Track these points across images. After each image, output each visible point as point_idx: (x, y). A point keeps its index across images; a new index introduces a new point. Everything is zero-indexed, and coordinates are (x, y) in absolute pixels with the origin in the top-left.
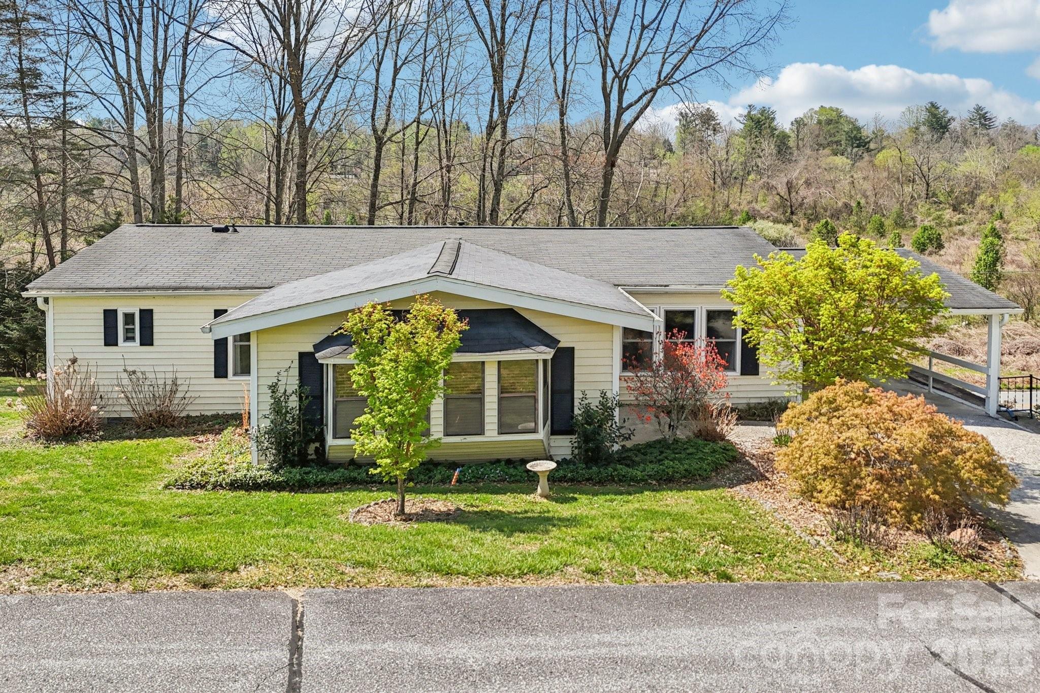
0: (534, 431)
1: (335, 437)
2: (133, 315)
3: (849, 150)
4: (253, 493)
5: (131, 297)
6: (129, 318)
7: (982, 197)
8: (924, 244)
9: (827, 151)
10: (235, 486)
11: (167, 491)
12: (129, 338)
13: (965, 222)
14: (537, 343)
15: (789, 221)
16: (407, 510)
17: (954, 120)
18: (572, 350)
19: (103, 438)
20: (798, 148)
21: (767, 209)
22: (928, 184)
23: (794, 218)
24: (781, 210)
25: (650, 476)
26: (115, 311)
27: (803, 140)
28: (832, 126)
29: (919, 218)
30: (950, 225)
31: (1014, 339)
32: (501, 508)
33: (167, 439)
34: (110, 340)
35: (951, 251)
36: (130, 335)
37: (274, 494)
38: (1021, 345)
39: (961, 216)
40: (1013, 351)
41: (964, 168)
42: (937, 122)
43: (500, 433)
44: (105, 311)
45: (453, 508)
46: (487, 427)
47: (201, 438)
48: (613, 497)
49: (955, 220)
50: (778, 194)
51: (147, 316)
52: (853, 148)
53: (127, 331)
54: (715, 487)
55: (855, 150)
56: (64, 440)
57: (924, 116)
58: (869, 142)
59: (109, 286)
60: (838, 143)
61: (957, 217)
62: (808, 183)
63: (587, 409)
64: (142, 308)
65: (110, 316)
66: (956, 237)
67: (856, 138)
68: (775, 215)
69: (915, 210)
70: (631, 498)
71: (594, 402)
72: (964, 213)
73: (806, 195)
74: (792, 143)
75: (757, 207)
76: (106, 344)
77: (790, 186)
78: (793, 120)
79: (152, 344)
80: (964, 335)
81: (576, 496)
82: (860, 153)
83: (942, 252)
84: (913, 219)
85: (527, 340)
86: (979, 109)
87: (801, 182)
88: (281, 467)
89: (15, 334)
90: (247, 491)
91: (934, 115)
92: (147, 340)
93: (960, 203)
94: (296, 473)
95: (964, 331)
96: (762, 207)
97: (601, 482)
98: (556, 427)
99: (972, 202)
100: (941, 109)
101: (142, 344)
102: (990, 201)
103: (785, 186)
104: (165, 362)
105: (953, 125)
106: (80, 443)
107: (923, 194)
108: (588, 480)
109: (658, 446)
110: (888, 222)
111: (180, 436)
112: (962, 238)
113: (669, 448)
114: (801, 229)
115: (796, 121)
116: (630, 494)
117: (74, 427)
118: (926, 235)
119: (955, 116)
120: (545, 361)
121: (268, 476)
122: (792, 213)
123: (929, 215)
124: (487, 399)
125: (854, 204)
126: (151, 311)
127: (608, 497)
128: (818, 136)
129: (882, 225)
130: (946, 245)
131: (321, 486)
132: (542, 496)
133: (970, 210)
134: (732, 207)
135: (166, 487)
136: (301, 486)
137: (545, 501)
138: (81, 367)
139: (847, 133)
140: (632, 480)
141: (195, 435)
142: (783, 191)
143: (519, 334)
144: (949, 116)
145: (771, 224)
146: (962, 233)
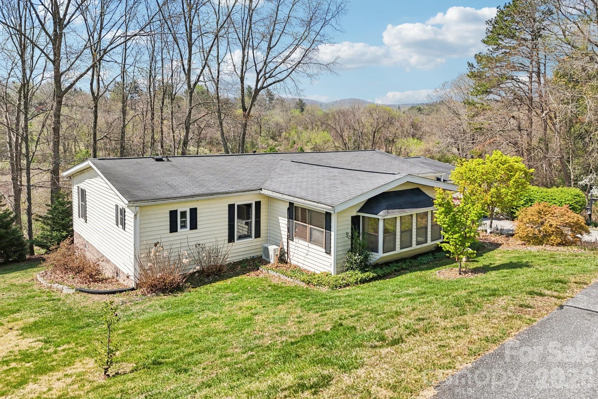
1: (383, 252)
2: (186, 212)
5: (185, 202)
6: (183, 214)
12: (183, 226)
26: (176, 211)
34: (173, 229)
36: (183, 224)
44: (170, 212)
51: (194, 212)
53: (182, 222)
64: (191, 207)
65: (173, 214)
76: (171, 232)
79: (196, 228)
92: (194, 226)
99: (280, 135)
101: (191, 229)
126: (196, 209)
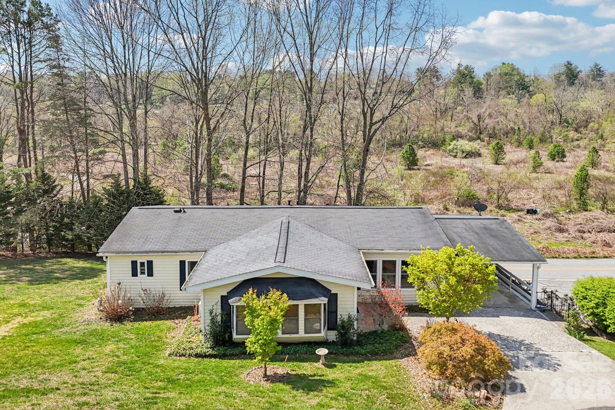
0: (319, 331)
1: (237, 334)
2: (144, 263)
3: (517, 92)
4: (205, 359)
5: (143, 256)
6: (142, 264)
7: (592, 124)
8: (554, 155)
9: (504, 92)
10: (197, 356)
11: (170, 358)
12: (143, 273)
13: (582, 138)
14: (321, 295)
15: (479, 138)
16: (268, 373)
17: (581, 72)
18: (336, 294)
19: (134, 320)
20: (487, 90)
21: (466, 131)
22: (561, 116)
23: (482, 136)
24: (474, 131)
25: (368, 352)
26: (136, 261)
27: (490, 85)
28: (507, 77)
29: (554, 137)
30: (572, 141)
31: (593, 222)
32: (305, 372)
33: (162, 321)
34: (134, 274)
35: (570, 159)
36: (143, 271)
37: (213, 360)
38: (596, 227)
39: (579, 135)
40: (590, 230)
41: (584, 105)
42: (571, 73)
43: (306, 333)
44: (132, 261)
45: (285, 372)
46: (300, 331)
47: (177, 321)
48: (351, 364)
49: (575, 137)
50: (473, 122)
51: (150, 263)
52: (519, 90)
53: (141, 270)
54: (395, 358)
55: (521, 92)
56: (118, 321)
57: (563, 69)
58: (529, 87)
59: (133, 251)
60: (511, 87)
61: (576, 136)
62: (490, 116)
63: (343, 322)
64: (148, 260)
65: (134, 263)
66: (575, 149)
67: (521, 84)
68: (470, 134)
69: (552, 131)
70: (358, 365)
71: (346, 318)
72: (581, 134)
73: (489, 122)
74: (483, 87)
75: (460, 129)
76: (133, 276)
77: (479, 117)
78: (485, 73)
79: (152, 276)
80: (566, 218)
81: (336, 364)
82: (523, 93)
83: (565, 160)
84: (551, 137)
85: (317, 294)
86: (596, 65)
87: (486, 114)
88: (215, 347)
89: (70, 237)
90: (202, 358)
91: (570, 69)
92: (150, 274)
93: (579, 128)
94: (222, 350)
95: (567, 216)
96: (463, 130)
97: (347, 355)
98: (330, 327)
99: (586, 127)
100: (573, 66)
101: (148, 276)
102: (596, 126)
103: (477, 118)
104: (159, 284)
105: (581, 75)
106: (125, 323)
107: (558, 121)
108: (342, 354)
109: (374, 334)
110: (536, 140)
111: (167, 320)
112: (578, 150)
113: (378, 336)
114: (485, 143)
115: (487, 74)
116: (359, 362)
117: (122, 315)
118: (556, 150)
119: (582, 70)
120: (325, 304)
121: (210, 351)
122: (480, 133)
123: (560, 135)
124: (300, 319)
125: (517, 128)
126: (152, 261)
127: (349, 364)
128: (499, 83)
129: (532, 141)
130: (567, 154)
131: (231, 357)
132: (322, 364)
133: (584, 132)
134: (445, 130)
135: (169, 355)
136: (223, 357)
137: (323, 366)
138: (123, 286)
139: (516, 81)
140: (360, 354)
141: (174, 319)
142: (475, 120)
143: (313, 290)
144: (578, 70)
145: (467, 142)
146: (579, 146)
